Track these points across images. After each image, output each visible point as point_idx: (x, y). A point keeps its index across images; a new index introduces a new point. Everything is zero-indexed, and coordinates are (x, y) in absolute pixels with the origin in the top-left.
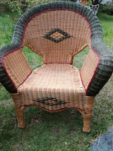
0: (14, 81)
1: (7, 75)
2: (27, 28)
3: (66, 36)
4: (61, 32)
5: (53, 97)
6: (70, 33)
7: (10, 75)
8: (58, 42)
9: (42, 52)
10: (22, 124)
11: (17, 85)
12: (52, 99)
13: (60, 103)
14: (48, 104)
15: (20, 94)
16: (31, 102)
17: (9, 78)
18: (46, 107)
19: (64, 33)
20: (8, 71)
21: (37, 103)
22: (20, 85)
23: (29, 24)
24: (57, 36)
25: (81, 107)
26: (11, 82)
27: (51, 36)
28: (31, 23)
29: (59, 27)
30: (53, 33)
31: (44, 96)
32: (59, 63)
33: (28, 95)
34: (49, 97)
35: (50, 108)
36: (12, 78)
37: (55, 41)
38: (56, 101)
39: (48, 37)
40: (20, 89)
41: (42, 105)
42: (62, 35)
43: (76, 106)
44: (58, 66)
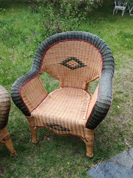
0: (29, 107)
1: (23, 102)
2: (45, 56)
3: (81, 65)
4: (76, 60)
5: (59, 124)
6: (85, 62)
7: (25, 102)
8: (74, 69)
9: (58, 77)
10: (35, 140)
11: (30, 110)
12: (58, 125)
13: (65, 129)
14: (56, 129)
15: (33, 117)
16: (42, 125)
17: (24, 105)
18: (54, 131)
19: (79, 62)
20: (24, 99)
21: (46, 126)
22: (33, 110)
23: (48, 52)
24: (73, 63)
25: (83, 136)
26: (26, 108)
27: (67, 63)
28: (50, 51)
29: (75, 56)
30: (69, 60)
31: (52, 122)
32: (74, 88)
33: (39, 120)
34: (56, 123)
35: (57, 132)
36: (27, 104)
37: (71, 68)
38: (62, 127)
39: (64, 64)
40: (34, 113)
41: (51, 128)
42: (77, 64)
43: (79, 134)
44: (73, 91)
